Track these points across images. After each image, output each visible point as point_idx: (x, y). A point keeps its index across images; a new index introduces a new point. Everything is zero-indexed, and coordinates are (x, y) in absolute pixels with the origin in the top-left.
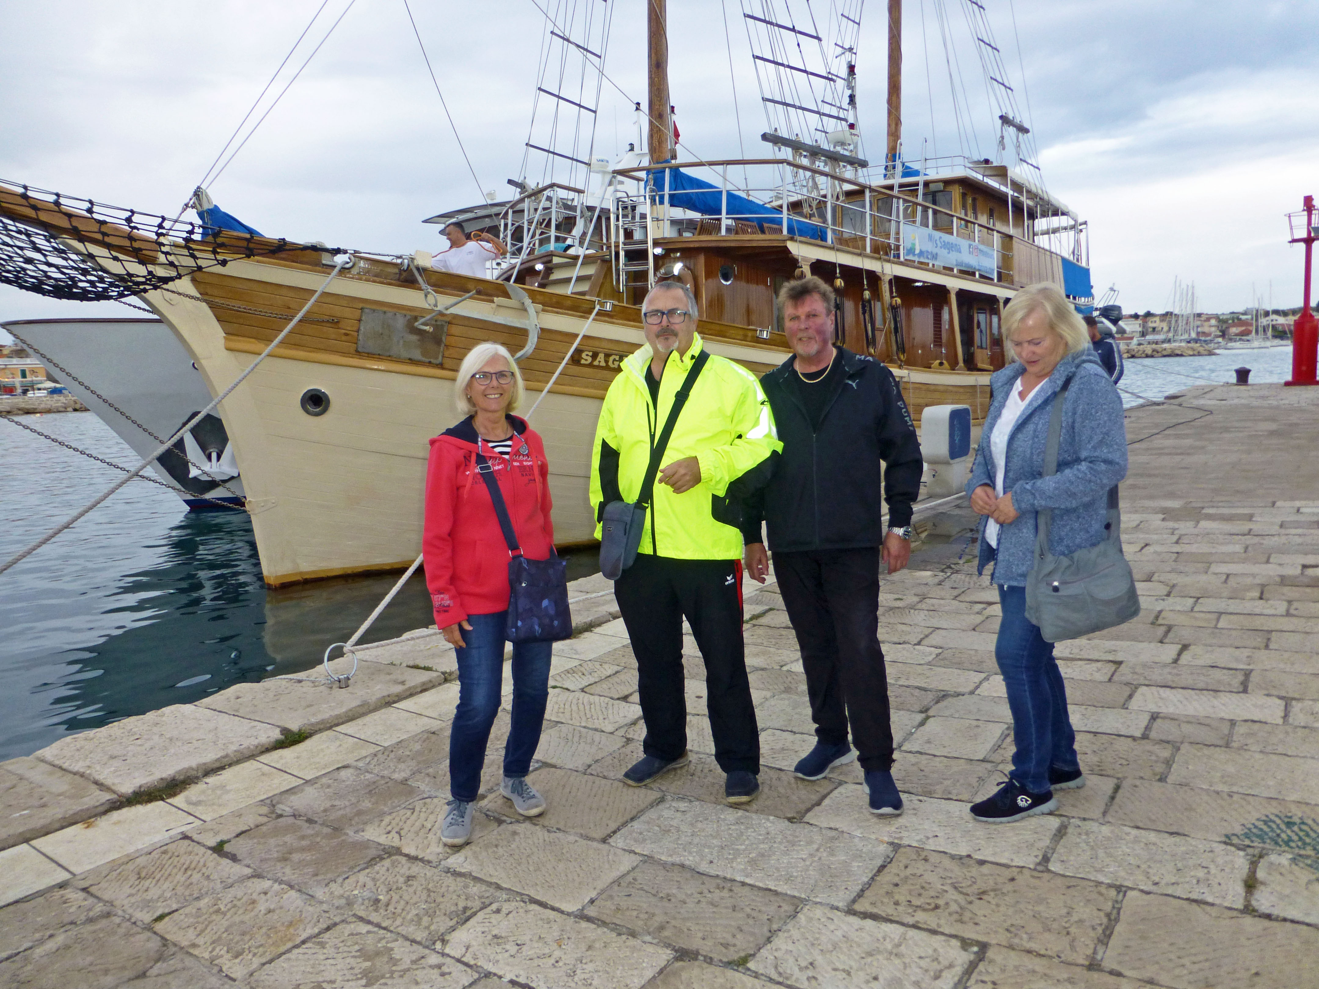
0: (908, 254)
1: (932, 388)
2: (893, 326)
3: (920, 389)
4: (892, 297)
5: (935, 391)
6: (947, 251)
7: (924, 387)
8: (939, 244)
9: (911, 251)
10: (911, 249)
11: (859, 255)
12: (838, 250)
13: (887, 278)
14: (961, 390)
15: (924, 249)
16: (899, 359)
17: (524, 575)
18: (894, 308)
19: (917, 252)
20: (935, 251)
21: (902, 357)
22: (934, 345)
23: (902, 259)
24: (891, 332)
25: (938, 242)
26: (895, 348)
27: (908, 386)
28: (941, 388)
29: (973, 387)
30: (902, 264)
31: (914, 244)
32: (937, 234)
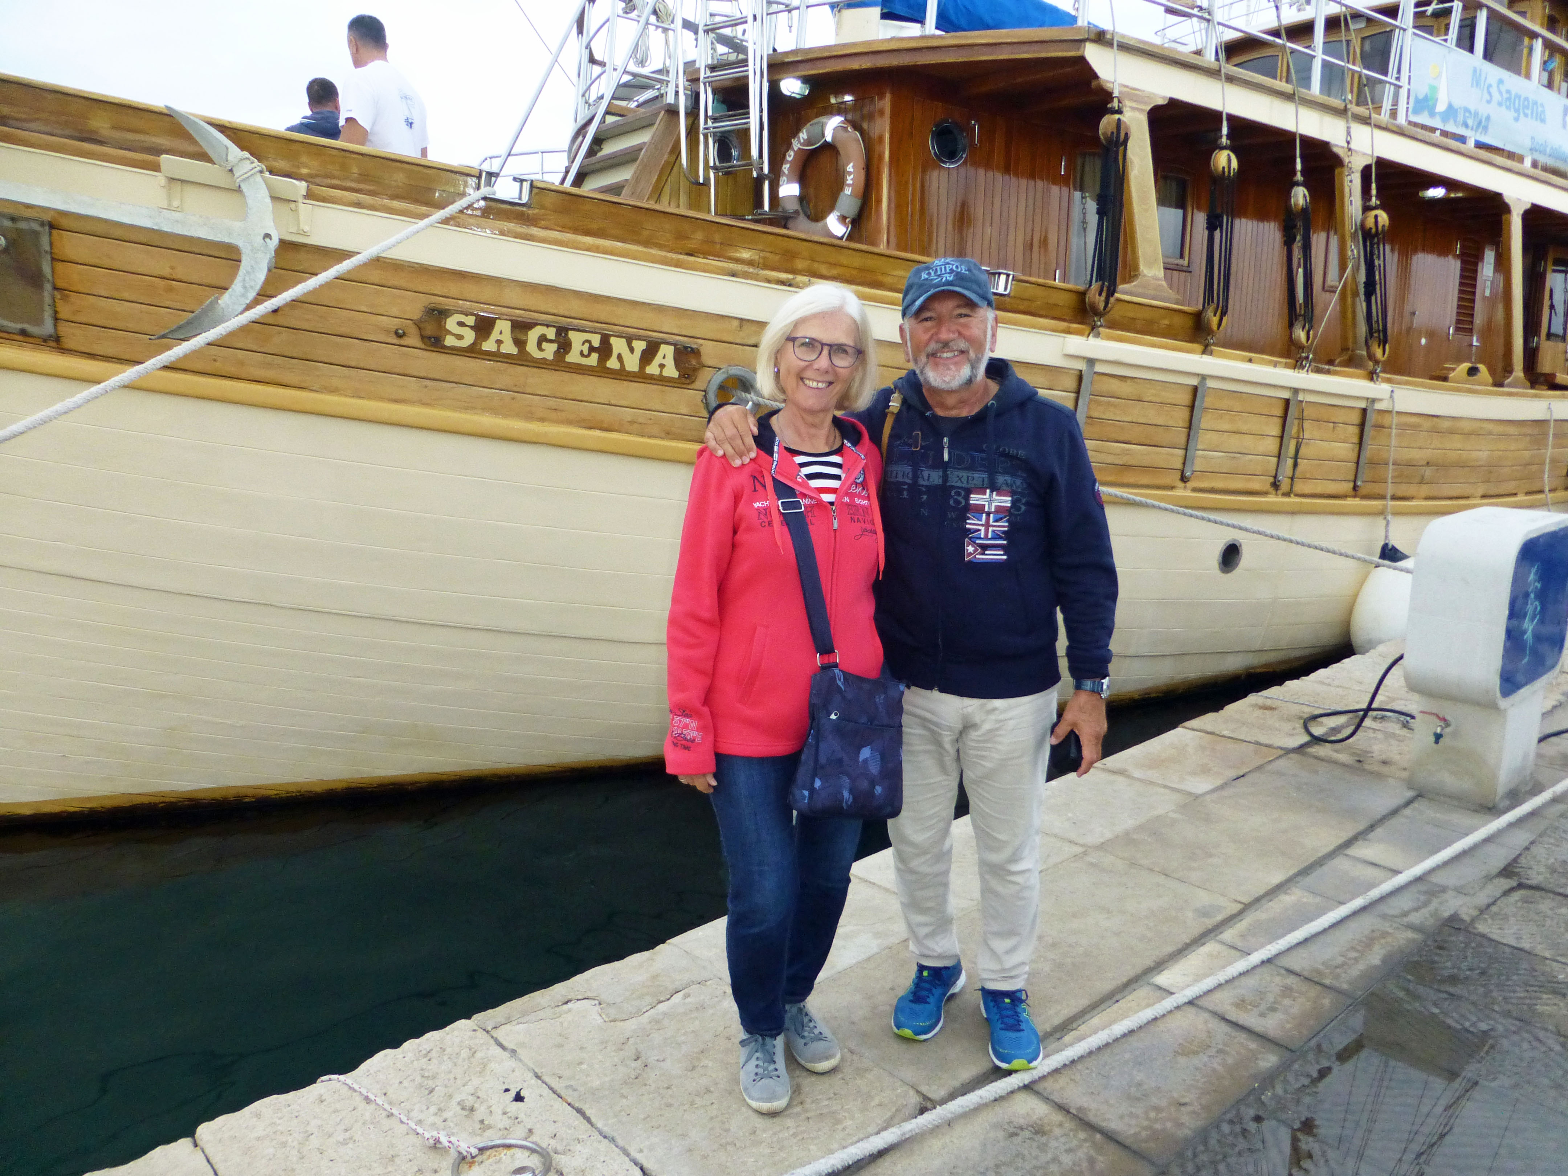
0: (1416, 112)
1: (1446, 424)
2: (1362, 277)
3: (1415, 427)
4: (1366, 209)
5: (1451, 432)
6: (1512, 114)
7: (1427, 424)
8: (1496, 97)
9: (1425, 104)
10: (1426, 99)
11: (1289, 97)
12: (1230, 79)
13: (1357, 163)
14: (1512, 430)
15: (1457, 104)
16: (1371, 357)
17: (837, 698)
18: (1369, 236)
19: (1441, 107)
20: (1484, 110)
21: (1378, 352)
22: (1457, 329)
23: (1401, 120)
24: (1356, 294)
25: (1494, 90)
26: (1362, 329)
27: (1386, 420)
28: (1467, 426)
29: (1540, 423)
30: (1400, 132)
31: (1434, 89)
32: (1493, 72)
